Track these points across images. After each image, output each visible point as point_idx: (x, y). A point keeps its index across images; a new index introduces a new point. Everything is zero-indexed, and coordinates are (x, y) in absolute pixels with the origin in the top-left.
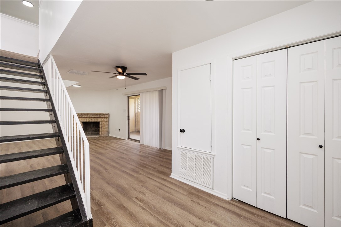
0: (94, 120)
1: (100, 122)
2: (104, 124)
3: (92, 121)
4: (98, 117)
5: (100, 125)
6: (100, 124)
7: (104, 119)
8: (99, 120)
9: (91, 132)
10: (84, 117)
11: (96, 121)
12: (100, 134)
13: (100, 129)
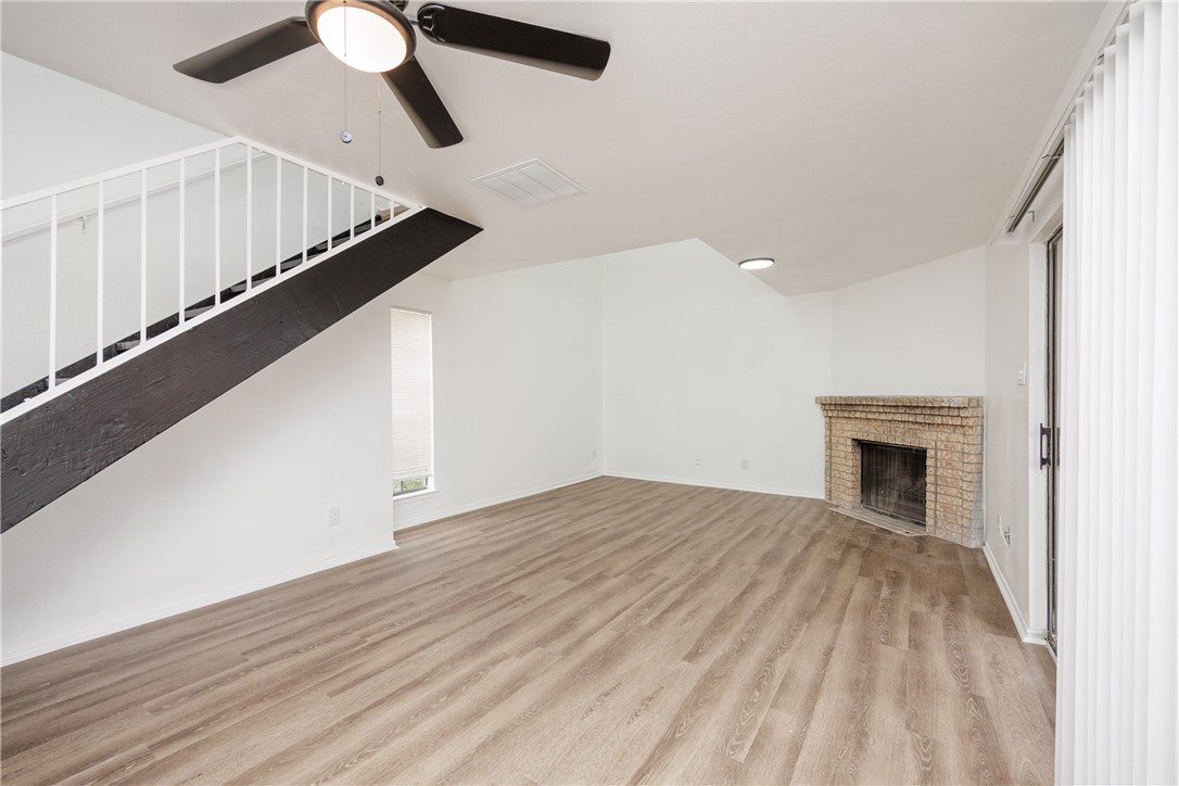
0: (898, 435)
1: (930, 453)
2: (949, 464)
3: (891, 441)
4: (920, 419)
5: (930, 471)
6: (929, 462)
7: (954, 437)
8: (925, 439)
9: (893, 500)
10: (858, 415)
11: (909, 441)
12: (929, 521)
13: (929, 497)
